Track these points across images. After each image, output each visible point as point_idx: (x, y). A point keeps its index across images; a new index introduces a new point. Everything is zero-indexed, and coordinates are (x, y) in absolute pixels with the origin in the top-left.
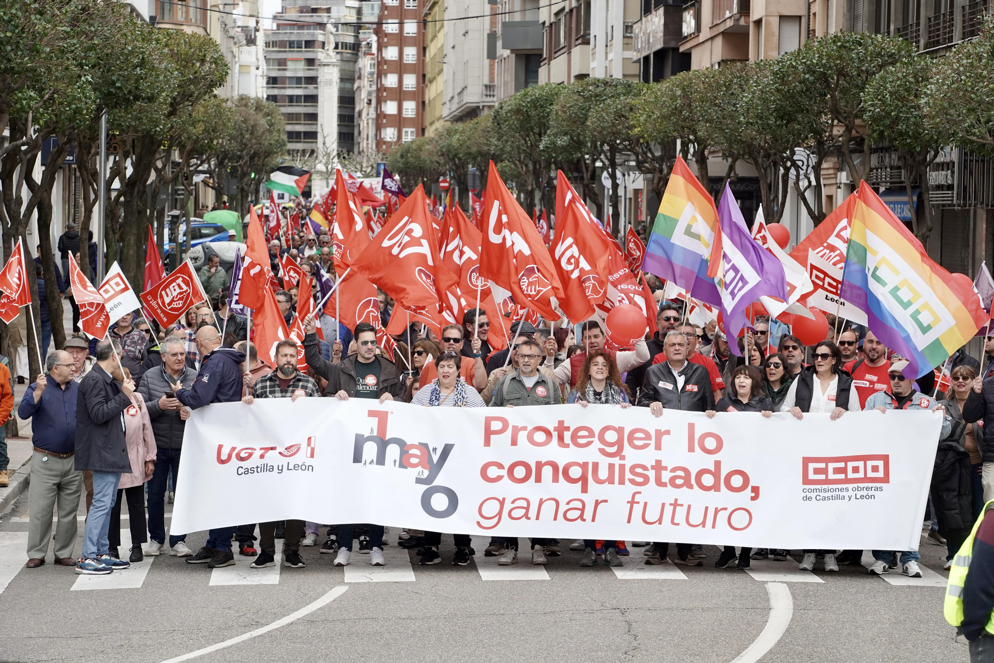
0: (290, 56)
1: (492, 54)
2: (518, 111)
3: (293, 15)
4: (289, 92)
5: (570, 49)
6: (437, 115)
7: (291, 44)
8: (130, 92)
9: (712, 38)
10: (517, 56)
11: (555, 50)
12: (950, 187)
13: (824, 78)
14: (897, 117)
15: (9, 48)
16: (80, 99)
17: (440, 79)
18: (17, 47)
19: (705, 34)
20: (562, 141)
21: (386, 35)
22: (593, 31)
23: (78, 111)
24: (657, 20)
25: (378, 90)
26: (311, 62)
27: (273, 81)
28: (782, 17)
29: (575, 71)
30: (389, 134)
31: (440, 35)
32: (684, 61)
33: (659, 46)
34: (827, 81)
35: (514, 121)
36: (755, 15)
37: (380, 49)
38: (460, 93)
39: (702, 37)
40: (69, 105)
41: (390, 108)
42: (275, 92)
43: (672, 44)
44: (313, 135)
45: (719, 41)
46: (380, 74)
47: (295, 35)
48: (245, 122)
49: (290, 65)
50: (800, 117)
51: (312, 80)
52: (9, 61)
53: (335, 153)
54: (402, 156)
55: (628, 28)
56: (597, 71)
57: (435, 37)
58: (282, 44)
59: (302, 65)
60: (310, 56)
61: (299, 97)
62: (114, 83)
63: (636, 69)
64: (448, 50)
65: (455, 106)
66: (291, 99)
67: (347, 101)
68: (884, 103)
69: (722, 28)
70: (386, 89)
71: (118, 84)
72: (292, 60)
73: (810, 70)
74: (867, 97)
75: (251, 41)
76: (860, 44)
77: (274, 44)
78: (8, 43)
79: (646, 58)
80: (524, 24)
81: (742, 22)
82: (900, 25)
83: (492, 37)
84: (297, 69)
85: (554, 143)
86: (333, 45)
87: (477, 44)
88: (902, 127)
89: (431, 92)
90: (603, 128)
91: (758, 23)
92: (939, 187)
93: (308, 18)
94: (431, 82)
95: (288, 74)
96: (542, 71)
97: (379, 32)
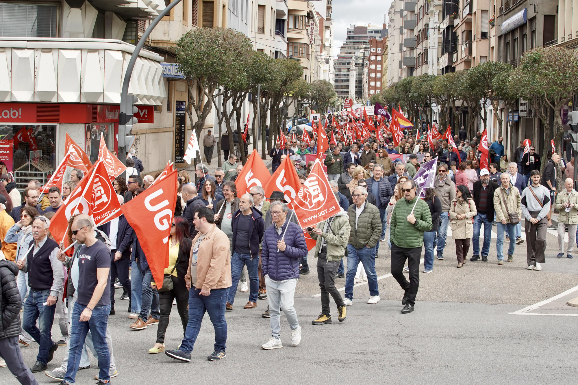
0: (342, 67)
1: (400, 67)
2: (403, 85)
3: (343, 55)
4: (342, 79)
5: (422, 65)
6: (385, 86)
7: (343, 64)
8: (262, 78)
9: (461, 63)
10: (408, 68)
11: (418, 66)
12: (526, 111)
13: (484, 75)
14: (503, 88)
15: (215, 65)
16: (243, 80)
17: (387, 75)
18: (218, 64)
19: (459, 62)
20: (416, 95)
21: (371, 61)
22: (429, 60)
23: (242, 84)
24: (446, 57)
25: (369, 78)
26: (348, 69)
27: (337, 75)
28: (481, 56)
29: (423, 73)
30: (372, 92)
31: (387, 61)
32: (453, 70)
33: (446, 65)
34: (484, 77)
35: (402, 88)
36: (473, 56)
37: (369, 65)
38: (392, 79)
39: (458, 63)
40: (239, 82)
41: (372, 84)
42: (338, 79)
43: (450, 65)
44: (348, 92)
45: (463, 63)
46: (369, 73)
47: (344, 61)
48: (320, 87)
49: (342, 70)
50: (477, 88)
51: (348, 75)
52: (215, 68)
53: (354, 97)
54: (374, 99)
55: (438, 59)
56: (430, 73)
57: (385, 61)
58: (340, 64)
59: (346, 70)
60: (348, 67)
61: (345, 80)
62: (257, 75)
63: (440, 72)
64: (388, 66)
65: (390, 83)
66: (342, 81)
67: (359, 82)
68: (499, 84)
69: (464, 60)
70: (371, 78)
71: (258, 76)
72: (343, 69)
73: (479, 73)
74: (494, 81)
75: (327, 62)
76: (495, 65)
77: (338, 64)
78: (215, 63)
79: (443, 69)
80: (410, 58)
81: (469, 58)
82: (512, 59)
83: (400, 62)
84: (344, 71)
85: (413, 95)
86: (354, 64)
87: (396, 64)
88: (504, 91)
89: (384, 79)
90: (426, 91)
91: (474, 58)
92: (522, 111)
93: (348, 55)
94: (384, 75)
95: (342, 73)
96: (414, 72)
97: (369, 60)
